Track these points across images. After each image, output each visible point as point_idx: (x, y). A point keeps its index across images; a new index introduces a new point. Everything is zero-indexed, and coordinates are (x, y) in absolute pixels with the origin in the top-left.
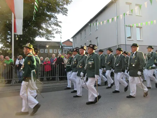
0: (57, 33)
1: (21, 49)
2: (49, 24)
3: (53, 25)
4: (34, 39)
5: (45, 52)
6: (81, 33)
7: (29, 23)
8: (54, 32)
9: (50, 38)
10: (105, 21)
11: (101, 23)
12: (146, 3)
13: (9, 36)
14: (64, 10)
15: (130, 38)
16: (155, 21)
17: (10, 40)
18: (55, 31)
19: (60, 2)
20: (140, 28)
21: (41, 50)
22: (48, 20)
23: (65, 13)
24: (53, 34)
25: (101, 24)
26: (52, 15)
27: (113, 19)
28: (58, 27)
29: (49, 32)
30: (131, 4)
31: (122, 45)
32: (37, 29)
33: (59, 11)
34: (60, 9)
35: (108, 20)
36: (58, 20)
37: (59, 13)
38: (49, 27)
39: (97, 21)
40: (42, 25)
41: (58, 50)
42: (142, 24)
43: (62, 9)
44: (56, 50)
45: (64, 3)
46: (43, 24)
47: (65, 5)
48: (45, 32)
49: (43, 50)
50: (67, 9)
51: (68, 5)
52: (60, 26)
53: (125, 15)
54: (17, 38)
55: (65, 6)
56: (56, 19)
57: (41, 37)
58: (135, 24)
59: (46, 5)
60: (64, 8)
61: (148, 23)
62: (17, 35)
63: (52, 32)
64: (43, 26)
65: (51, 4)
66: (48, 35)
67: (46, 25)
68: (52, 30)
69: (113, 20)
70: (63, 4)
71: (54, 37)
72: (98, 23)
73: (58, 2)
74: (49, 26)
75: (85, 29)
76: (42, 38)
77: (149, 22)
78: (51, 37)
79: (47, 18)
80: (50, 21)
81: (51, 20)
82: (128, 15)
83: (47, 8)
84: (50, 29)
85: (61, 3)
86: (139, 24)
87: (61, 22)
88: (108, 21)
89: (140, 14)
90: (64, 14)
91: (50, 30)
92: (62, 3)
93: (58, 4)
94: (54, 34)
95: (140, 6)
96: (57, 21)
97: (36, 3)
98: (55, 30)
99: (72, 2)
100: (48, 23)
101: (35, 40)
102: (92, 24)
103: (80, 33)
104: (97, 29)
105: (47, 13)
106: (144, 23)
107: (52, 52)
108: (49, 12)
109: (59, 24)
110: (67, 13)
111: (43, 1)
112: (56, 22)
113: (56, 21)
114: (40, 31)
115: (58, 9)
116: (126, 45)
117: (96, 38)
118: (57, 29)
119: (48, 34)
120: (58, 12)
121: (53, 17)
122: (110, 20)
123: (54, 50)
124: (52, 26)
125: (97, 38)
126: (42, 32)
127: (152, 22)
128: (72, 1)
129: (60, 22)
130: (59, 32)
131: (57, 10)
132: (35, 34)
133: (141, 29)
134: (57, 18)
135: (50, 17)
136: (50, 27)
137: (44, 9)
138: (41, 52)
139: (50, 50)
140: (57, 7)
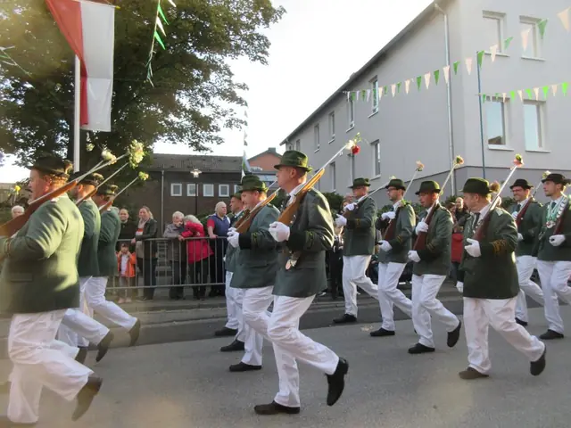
0: (230, 124)
2: (204, 95)
3: (218, 97)
4: (151, 147)
5: (189, 195)
6: (317, 127)
7: (133, 91)
8: (218, 121)
10: (407, 83)
11: (394, 87)
13: (61, 138)
14: (256, 43)
15: (498, 141)
17: (66, 151)
18: (222, 117)
19: (242, 15)
20: (539, 104)
21: (172, 185)
22: (198, 82)
23: (260, 54)
24: (217, 129)
25: (393, 94)
26: (213, 61)
27: (436, 73)
28: (234, 105)
29: (202, 123)
30: (503, 15)
31: (469, 169)
32: (159, 111)
33: (238, 47)
34: (244, 39)
35: (419, 80)
36: (234, 80)
37: (238, 54)
38: (202, 106)
39: (374, 81)
40: (177, 98)
42: (545, 90)
43: (249, 39)
44: (228, 186)
45: (257, 18)
46: (179, 94)
47: (259, 24)
48: (187, 123)
49: (181, 185)
50: (267, 40)
51: (271, 23)
52: (240, 101)
53: (483, 57)
54: (89, 143)
55: (260, 29)
56: (227, 77)
57: (173, 140)
58: (520, 93)
59: (191, 28)
60: (257, 34)
62: (90, 132)
63: (213, 123)
64: (181, 100)
65: (211, 21)
66: (198, 133)
67: (193, 98)
68: (212, 117)
69: (437, 78)
70: (253, 21)
71: (219, 140)
72: (380, 91)
73: (235, 15)
74: (201, 102)
76: (179, 143)
78: (208, 139)
79: (196, 72)
80: (205, 84)
81: (209, 79)
82: (493, 58)
83: (197, 36)
84: (205, 111)
85: (244, 19)
86: (536, 91)
87: (244, 85)
88: (419, 83)
89: (536, 55)
90: (255, 58)
91: (208, 115)
92: (250, 19)
93: (235, 24)
95: (537, 23)
96: (230, 81)
97: (158, 22)
98: (224, 115)
99: (284, 15)
100: (200, 90)
102: (358, 92)
103: (313, 126)
104: (374, 110)
105: (198, 54)
106: (554, 87)
107: (212, 195)
108: (201, 51)
109: (239, 93)
110: (267, 54)
111: (179, 14)
112: (228, 87)
114: (172, 117)
115: (235, 39)
117: (372, 144)
118: (232, 110)
119: (197, 130)
120: (236, 50)
121: (216, 68)
122: (427, 77)
123: (220, 186)
124: (212, 100)
125: (375, 143)
126: (178, 123)
128: (285, 11)
129: (243, 87)
130: (238, 121)
131: (232, 43)
132: (153, 130)
133: (541, 107)
134: (230, 74)
135: (207, 68)
136: (205, 103)
137: (185, 42)
138: (172, 195)
139: (204, 186)
140: (231, 33)
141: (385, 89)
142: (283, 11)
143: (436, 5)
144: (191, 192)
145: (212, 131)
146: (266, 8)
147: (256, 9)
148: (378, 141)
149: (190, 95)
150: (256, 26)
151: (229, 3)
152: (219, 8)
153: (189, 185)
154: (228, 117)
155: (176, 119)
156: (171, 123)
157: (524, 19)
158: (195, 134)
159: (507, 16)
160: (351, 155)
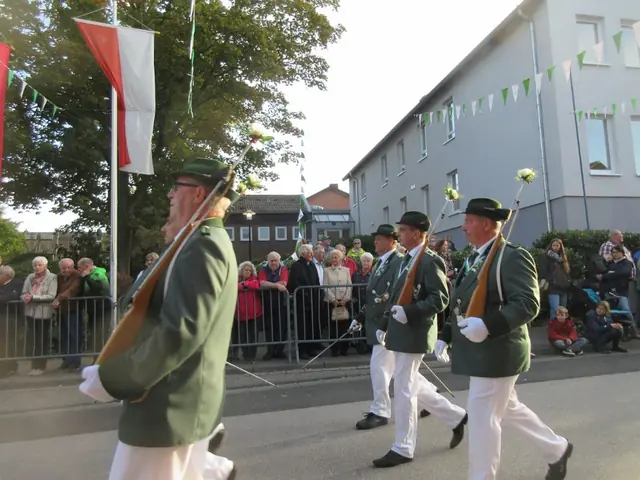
0: (285, 159)
1: (147, 227)
3: (272, 129)
5: (242, 239)
6: (384, 158)
7: (179, 126)
8: (272, 155)
9: (263, 182)
11: (474, 104)
13: (101, 181)
14: (313, 66)
15: (597, 166)
17: (107, 195)
18: (277, 151)
19: (297, 36)
22: (249, 112)
23: (317, 79)
24: (272, 164)
26: (266, 89)
28: (289, 137)
29: (254, 158)
30: (601, 19)
31: (567, 199)
32: (208, 147)
33: (293, 72)
34: (298, 63)
36: (290, 108)
37: (292, 80)
39: (448, 103)
40: (227, 132)
41: (294, 228)
43: (305, 63)
44: (285, 228)
45: (314, 40)
46: (229, 127)
47: (315, 45)
48: (237, 158)
49: (232, 228)
50: (325, 63)
51: (329, 44)
52: (298, 133)
54: (131, 184)
55: (317, 51)
56: (281, 106)
59: (241, 53)
60: (313, 57)
62: (133, 174)
63: (267, 158)
64: (231, 134)
65: (262, 48)
66: (251, 169)
68: (265, 151)
70: (309, 43)
71: (274, 177)
73: (289, 37)
75: (399, 139)
78: (261, 176)
79: (247, 102)
80: (258, 115)
81: (261, 109)
83: (248, 63)
84: (258, 146)
85: (299, 41)
87: (301, 113)
90: (312, 83)
91: (260, 149)
92: (305, 40)
93: (289, 46)
94: (274, 165)
96: (285, 111)
98: (279, 149)
102: (431, 114)
103: (380, 157)
104: (450, 136)
105: (247, 82)
107: (268, 239)
108: (251, 78)
109: (295, 123)
110: (324, 77)
111: (227, 39)
112: (282, 117)
113: (280, 114)
114: (222, 153)
115: (289, 63)
116: (584, 196)
117: (448, 174)
118: (287, 143)
119: (249, 166)
120: (290, 76)
121: (269, 96)
123: (277, 228)
125: (452, 174)
126: (227, 159)
128: (344, 29)
129: (299, 116)
130: (294, 155)
131: (286, 68)
134: (285, 102)
135: (259, 97)
137: (232, 69)
139: (259, 228)
140: (284, 56)
141: (464, 107)
142: (342, 29)
143: (520, 12)
144: (244, 236)
145: (266, 166)
146: (322, 26)
147: (311, 29)
148: (455, 171)
149: (240, 128)
150: (313, 48)
151: (281, 23)
152: (270, 28)
153: (242, 229)
154: (283, 151)
155: (225, 155)
157: (626, 23)
158: (247, 170)
159: (606, 19)
160: (425, 188)
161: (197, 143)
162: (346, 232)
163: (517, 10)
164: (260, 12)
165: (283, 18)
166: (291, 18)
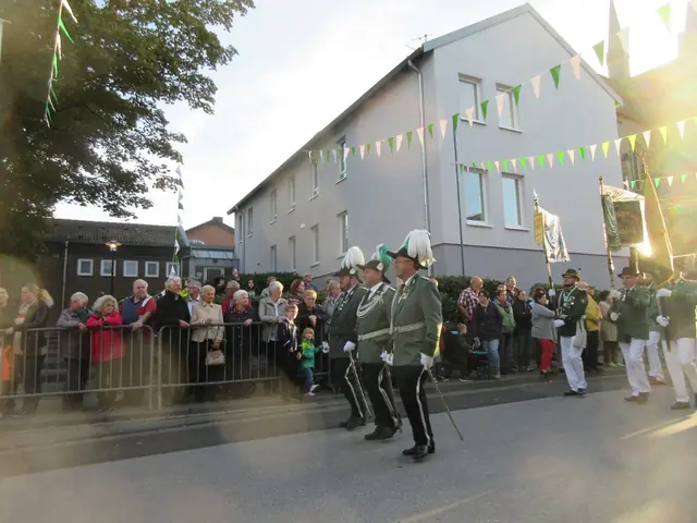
0: (161, 184)
2: (127, 146)
3: (146, 150)
4: (50, 209)
5: (103, 274)
7: (28, 133)
8: (146, 179)
9: (129, 208)
10: (378, 144)
11: (362, 148)
12: (536, 82)
14: (199, 86)
15: (478, 218)
16: (571, 153)
18: (152, 175)
19: (181, 51)
20: (518, 178)
21: (80, 261)
22: (120, 127)
23: (202, 100)
24: (144, 189)
25: (362, 154)
26: (141, 104)
27: (409, 134)
28: (167, 161)
29: (125, 181)
30: (480, 80)
31: (446, 247)
32: (65, 163)
33: (175, 89)
34: (183, 80)
35: (391, 141)
36: (168, 128)
37: (174, 98)
38: (125, 159)
39: (342, 142)
40: (90, 147)
41: (168, 264)
42: (522, 162)
43: (190, 81)
44: (158, 264)
45: (201, 57)
46: (94, 142)
47: (203, 64)
48: (102, 179)
49: (91, 261)
50: (212, 84)
51: (218, 65)
52: (176, 157)
53: (459, 123)
55: (204, 70)
56: (159, 125)
57: (81, 200)
58: (497, 163)
59: (112, 60)
60: (200, 76)
61: (546, 160)
63: (138, 182)
64: (95, 150)
65: (139, 54)
66: (118, 193)
67: (111, 149)
68: (137, 173)
69: (410, 140)
70: (196, 60)
71: (147, 204)
72: (347, 150)
73: (173, 50)
74: (123, 154)
76: (89, 205)
77: (550, 157)
78: (133, 201)
79: (118, 115)
80: (130, 132)
81: (135, 126)
82: (471, 124)
83: (121, 70)
84: (129, 166)
85: (184, 56)
86: (514, 162)
87: (182, 136)
88: (391, 146)
89: (513, 126)
90: (197, 105)
91: (132, 170)
92: (191, 56)
93: (171, 60)
94: (146, 191)
95: (514, 92)
96: (163, 131)
98: (153, 173)
99: (235, 57)
100: (123, 139)
101: (50, 214)
102: (321, 152)
103: (269, 192)
104: (342, 176)
105: (119, 93)
107: (136, 275)
108: (124, 90)
109: (175, 146)
110: (212, 100)
111: (97, 42)
112: (160, 138)
113: (158, 136)
114: (83, 172)
115: (171, 79)
116: (461, 245)
117: (338, 215)
118: (164, 167)
119: (116, 190)
120: (172, 94)
121: (144, 112)
122: (399, 139)
123: (147, 263)
124: (138, 151)
125: (343, 215)
126: (89, 179)
127: (561, 155)
128: (236, 52)
129: (181, 139)
130: (172, 180)
131: (168, 84)
132: (54, 187)
133: (520, 187)
134: (164, 122)
135: (134, 112)
136: (128, 156)
137: (104, 78)
138: (79, 273)
139: (125, 262)
140: (166, 71)
141: (353, 150)
142: (233, 51)
143: (410, 62)
144: (106, 271)
145: (137, 191)
146: (211, 45)
147: (199, 45)
148: (346, 212)
149: (108, 144)
150: (199, 66)
151: (164, 34)
152: (150, 38)
153: (103, 262)
154: (159, 175)
155: (87, 174)
156: (81, 179)
157: (501, 87)
158: (113, 194)
159: (484, 81)
160: (315, 228)
161: (51, 156)
162: (229, 271)
163: (406, 60)
164: (139, 17)
165: (166, 28)
166: (176, 31)
